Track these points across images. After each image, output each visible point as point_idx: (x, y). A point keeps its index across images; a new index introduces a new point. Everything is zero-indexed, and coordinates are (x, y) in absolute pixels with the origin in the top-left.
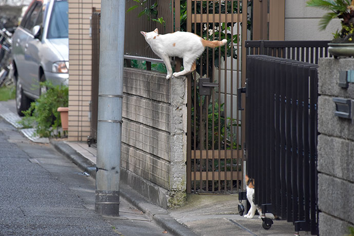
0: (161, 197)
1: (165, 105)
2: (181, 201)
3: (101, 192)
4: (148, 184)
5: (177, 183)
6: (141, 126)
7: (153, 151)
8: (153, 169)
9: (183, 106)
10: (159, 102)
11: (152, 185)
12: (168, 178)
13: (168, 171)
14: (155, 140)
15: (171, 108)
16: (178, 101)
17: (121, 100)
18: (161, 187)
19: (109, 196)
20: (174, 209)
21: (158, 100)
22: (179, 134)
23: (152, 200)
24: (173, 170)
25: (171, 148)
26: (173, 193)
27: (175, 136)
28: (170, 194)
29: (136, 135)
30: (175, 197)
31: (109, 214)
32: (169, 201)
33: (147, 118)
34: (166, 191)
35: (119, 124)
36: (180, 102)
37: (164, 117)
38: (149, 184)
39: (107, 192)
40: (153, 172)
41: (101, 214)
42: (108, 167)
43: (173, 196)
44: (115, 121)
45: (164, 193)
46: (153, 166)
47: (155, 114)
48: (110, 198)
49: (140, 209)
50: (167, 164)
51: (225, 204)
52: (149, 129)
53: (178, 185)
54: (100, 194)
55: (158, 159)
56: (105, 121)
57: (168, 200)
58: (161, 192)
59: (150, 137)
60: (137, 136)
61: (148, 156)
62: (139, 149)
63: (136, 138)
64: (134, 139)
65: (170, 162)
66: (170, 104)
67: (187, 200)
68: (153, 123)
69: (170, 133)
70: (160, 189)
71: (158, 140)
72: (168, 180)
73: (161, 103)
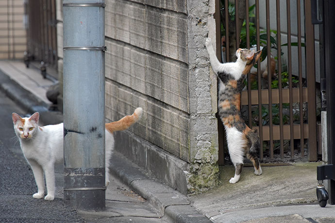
0: (173, 172)
1: (175, 17)
2: (209, 180)
3: (74, 170)
4: (144, 145)
5: (203, 149)
6: (127, 48)
7: (153, 92)
8: (154, 123)
9: (209, 18)
10: (162, 10)
11: (153, 148)
12: (187, 142)
13: (187, 130)
14: (156, 74)
15: (188, 21)
16: (199, 9)
17: (102, 12)
18: (171, 154)
19: (88, 178)
20: (199, 195)
21: (160, 6)
22: (203, 66)
23: (155, 174)
24: (195, 127)
25: (191, 91)
26: (197, 167)
27: (197, 71)
28: (192, 169)
29: (117, 61)
30: (199, 173)
31: (88, 208)
32: (190, 181)
33: (138, 35)
34: (184, 163)
35: (100, 53)
36: (204, 11)
37: (175, 37)
38: (147, 146)
39: (84, 170)
40: (153, 127)
41: (75, 207)
42: (84, 127)
43: (196, 173)
44: (93, 49)
45: (180, 165)
46: (154, 117)
47: (155, 31)
48: (90, 181)
49: (136, 191)
50: (183, 116)
51: (287, 183)
52: (142, 54)
53: (204, 152)
54: (72, 174)
55: (163, 106)
56: (77, 49)
57: (187, 179)
58: (172, 164)
59: (146, 68)
60: (120, 64)
61: (144, 99)
62: (123, 85)
63: (117, 66)
64: (115, 68)
65: (189, 115)
66: (186, 15)
67: (220, 178)
68: (152, 45)
69: (187, 65)
70: (172, 158)
71: (162, 75)
72: (187, 144)
73: (167, 13)
